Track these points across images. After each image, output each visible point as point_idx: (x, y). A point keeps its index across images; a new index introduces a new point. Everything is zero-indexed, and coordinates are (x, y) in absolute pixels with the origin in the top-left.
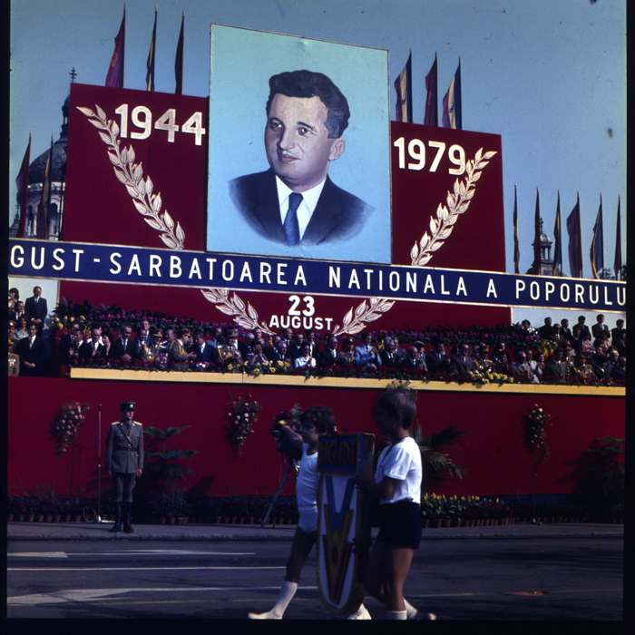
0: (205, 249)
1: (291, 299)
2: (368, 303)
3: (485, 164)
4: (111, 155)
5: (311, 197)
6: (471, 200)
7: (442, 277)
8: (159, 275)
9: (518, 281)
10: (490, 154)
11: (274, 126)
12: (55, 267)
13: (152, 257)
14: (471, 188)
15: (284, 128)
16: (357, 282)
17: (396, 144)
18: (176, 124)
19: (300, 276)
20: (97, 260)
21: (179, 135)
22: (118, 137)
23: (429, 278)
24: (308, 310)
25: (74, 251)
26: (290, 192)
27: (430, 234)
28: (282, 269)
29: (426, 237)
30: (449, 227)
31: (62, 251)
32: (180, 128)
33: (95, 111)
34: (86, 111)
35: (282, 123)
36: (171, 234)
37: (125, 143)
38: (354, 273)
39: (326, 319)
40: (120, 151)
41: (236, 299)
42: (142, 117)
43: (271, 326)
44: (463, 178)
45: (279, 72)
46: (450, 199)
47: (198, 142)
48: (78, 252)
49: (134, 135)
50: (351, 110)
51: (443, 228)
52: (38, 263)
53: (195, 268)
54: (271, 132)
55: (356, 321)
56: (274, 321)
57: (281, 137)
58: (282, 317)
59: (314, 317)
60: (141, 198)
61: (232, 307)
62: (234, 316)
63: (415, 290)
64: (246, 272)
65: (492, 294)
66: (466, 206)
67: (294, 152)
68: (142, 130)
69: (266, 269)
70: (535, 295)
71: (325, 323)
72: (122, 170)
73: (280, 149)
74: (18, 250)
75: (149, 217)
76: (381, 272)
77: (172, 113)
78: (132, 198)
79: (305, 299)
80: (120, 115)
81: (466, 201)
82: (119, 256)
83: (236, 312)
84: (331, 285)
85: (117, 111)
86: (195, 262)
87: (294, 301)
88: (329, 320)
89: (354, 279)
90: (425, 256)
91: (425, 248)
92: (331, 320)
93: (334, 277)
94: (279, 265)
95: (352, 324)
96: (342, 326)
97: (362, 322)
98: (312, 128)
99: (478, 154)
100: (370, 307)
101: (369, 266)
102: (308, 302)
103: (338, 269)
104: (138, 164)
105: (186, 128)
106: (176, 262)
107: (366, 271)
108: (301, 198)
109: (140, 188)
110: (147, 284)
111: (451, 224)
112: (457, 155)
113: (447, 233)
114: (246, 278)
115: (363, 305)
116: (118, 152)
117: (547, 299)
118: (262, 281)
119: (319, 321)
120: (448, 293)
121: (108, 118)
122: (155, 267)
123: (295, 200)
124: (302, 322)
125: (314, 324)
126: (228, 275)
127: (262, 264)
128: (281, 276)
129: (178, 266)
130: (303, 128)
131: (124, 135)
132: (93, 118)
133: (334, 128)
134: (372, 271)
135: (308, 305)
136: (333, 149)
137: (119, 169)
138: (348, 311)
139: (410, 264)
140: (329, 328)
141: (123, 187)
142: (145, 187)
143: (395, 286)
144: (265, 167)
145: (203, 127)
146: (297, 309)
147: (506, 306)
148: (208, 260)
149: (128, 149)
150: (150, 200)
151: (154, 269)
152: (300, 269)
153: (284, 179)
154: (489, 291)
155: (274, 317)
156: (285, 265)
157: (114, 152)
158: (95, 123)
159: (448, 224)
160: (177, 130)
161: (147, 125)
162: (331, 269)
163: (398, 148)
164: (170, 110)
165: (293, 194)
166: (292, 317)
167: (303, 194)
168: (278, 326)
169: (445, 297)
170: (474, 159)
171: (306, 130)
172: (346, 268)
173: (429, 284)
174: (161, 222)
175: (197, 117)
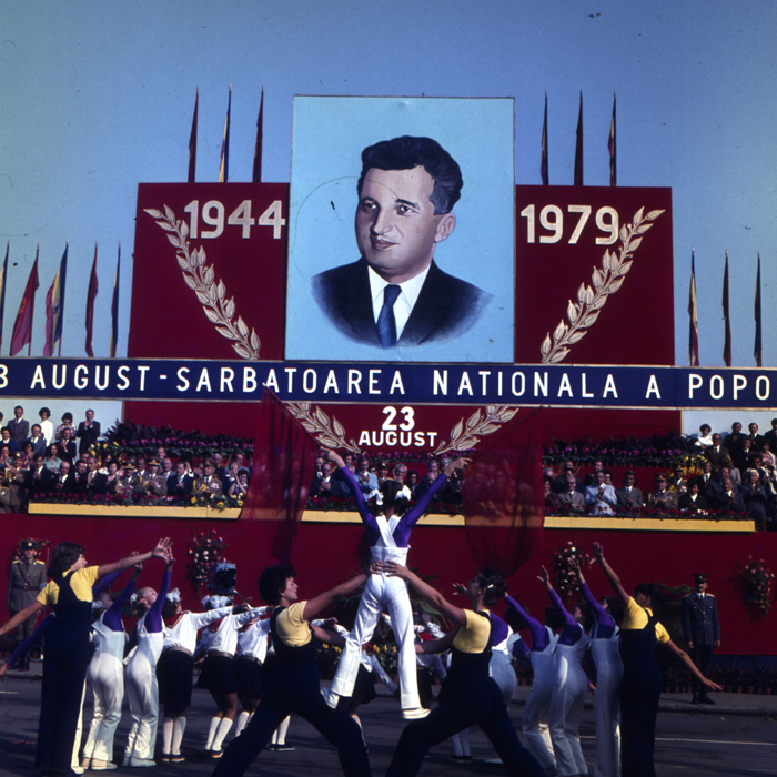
0: (283, 357)
1: (386, 411)
2: (484, 412)
3: (647, 227)
4: (180, 259)
5: (411, 288)
6: (626, 275)
7: (584, 375)
8: (231, 389)
9: (692, 376)
10: (655, 214)
11: (367, 209)
12: (119, 386)
13: (223, 370)
14: (626, 260)
15: (379, 208)
16: (469, 387)
17: (523, 214)
18: (252, 216)
19: (397, 382)
20: (163, 377)
21: (255, 229)
22: (188, 238)
23: (565, 377)
24: (407, 423)
25: (139, 368)
26: (386, 284)
27: (567, 322)
28: (375, 376)
29: (562, 326)
30: (594, 312)
31: (127, 369)
32: (257, 221)
33: (163, 212)
34: (153, 213)
35: (376, 203)
36: (245, 343)
37: (195, 244)
38: (465, 376)
39: (429, 434)
40: (190, 254)
41: (319, 413)
42: (213, 213)
43: (360, 443)
44: (615, 248)
45: (373, 143)
46: (596, 277)
47: (277, 235)
48: (143, 369)
49: (205, 235)
50: (463, 178)
51: (586, 314)
52: (102, 383)
53: (272, 381)
54: (363, 214)
55: (468, 434)
56: (365, 438)
57: (375, 220)
58: (374, 433)
59: (413, 431)
60: (212, 304)
61: (314, 423)
62: (317, 434)
63: (545, 394)
64: (331, 382)
65: (653, 394)
66: (619, 284)
67: (391, 235)
68: (213, 228)
69: (355, 377)
70: (717, 393)
71: (427, 438)
72: (192, 275)
73: (374, 234)
74: (82, 371)
75: (220, 326)
76: (500, 374)
77: (247, 205)
78: (202, 305)
79: (403, 411)
80: (189, 214)
81: (619, 278)
82: (187, 370)
83: (319, 429)
84: (436, 392)
85: (187, 209)
86: (272, 373)
87: (389, 413)
88: (432, 435)
89: (465, 383)
90: (560, 350)
91: (560, 340)
92: (435, 434)
93: (440, 382)
94: (372, 372)
95: (463, 439)
96: (449, 441)
97: (474, 435)
98: (413, 205)
99: (638, 216)
100: (486, 417)
101: (485, 366)
102: (407, 413)
103: (445, 373)
104: (209, 266)
105: (264, 221)
106: (250, 374)
107: (480, 373)
108: (398, 290)
109: (210, 293)
110: (218, 401)
111: (598, 307)
112: (607, 219)
113: (590, 320)
114: (331, 389)
115: (477, 416)
116: (187, 255)
117: (735, 397)
118: (350, 391)
119: (420, 436)
120: (591, 395)
121: (177, 218)
122: (226, 382)
123: (392, 293)
124: (398, 438)
125: (414, 440)
126: (310, 386)
127: (351, 372)
128: (374, 385)
129: (252, 379)
130: (403, 206)
131: (194, 235)
132: (161, 220)
133: (442, 203)
134: (489, 373)
135: (406, 418)
136: (440, 228)
137: (188, 274)
138: (457, 422)
139: (540, 362)
140: (432, 445)
141: (192, 293)
142: (216, 291)
143: (518, 390)
144: (355, 256)
145: (283, 217)
146: (392, 423)
147: (674, 409)
148: (287, 370)
149: (198, 250)
150: (222, 306)
151: (225, 384)
152: (397, 375)
153: (378, 270)
154: (650, 390)
155: (365, 433)
156: (379, 371)
157: (183, 256)
158: (163, 225)
159: (593, 308)
160: (253, 223)
161: (219, 222)
162: (436, 373)
163: (526, 219)
164: (245, 202)
165: (389, 286)
166: (386, 432)
167: (402, 285)
168: (369, 444)
169: (587, 401)
170: (631, 222)
171: (406, 209)
172: (455, 371)
173: (565, 385)
174: (234, 330)
175: (276, 206)
